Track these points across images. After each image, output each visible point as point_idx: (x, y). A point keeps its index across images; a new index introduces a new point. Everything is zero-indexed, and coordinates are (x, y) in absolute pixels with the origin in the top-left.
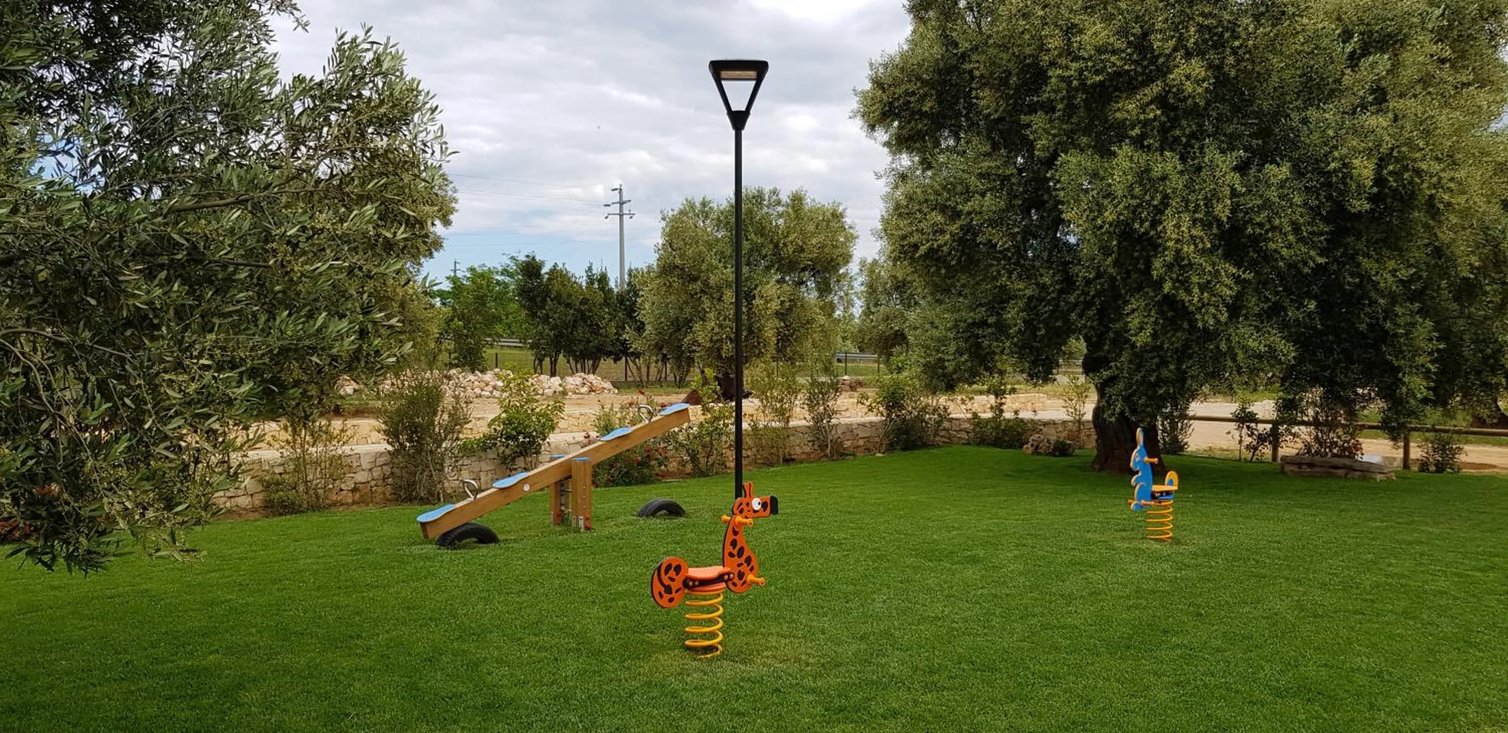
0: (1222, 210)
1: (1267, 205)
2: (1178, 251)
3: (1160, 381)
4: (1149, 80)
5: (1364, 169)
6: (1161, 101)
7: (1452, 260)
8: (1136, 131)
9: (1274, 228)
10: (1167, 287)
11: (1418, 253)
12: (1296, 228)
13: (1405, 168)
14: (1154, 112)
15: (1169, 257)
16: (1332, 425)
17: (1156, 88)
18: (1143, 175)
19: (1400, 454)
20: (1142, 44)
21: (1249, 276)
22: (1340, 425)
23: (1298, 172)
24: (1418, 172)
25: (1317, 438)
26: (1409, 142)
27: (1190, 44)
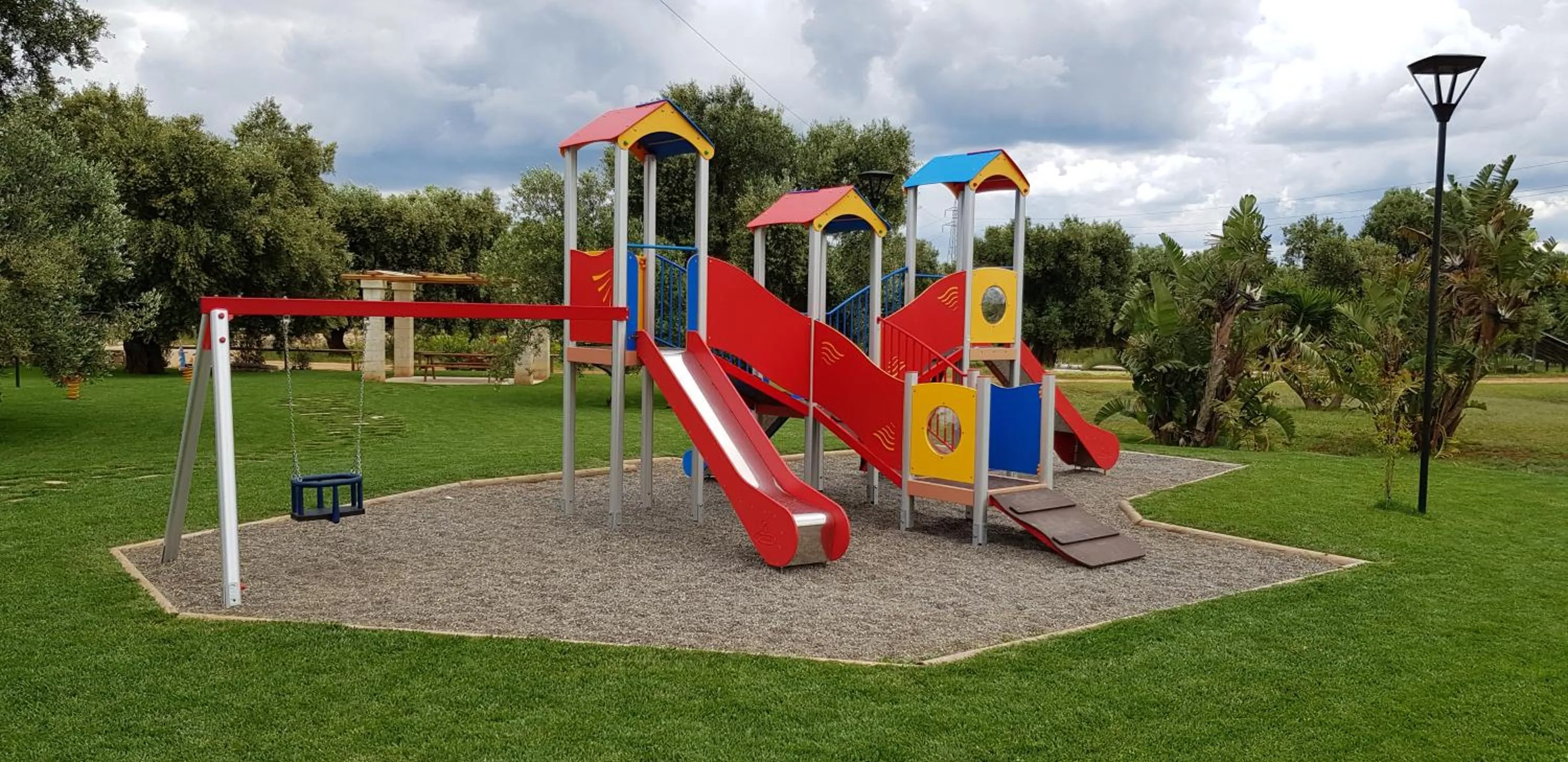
0: (203, 252)
1: (221, 251)
2: (183, 269)
3: (171, 325)
4: (168, 192)
5: (260, 240)
6: (174, 201)
7: (298, 273)
8: (162, 214)
9: (224, 260)
10: (178, 283)
11: (284, 271)
12: (233, 260)
13: (277, 238)
14: (171, 207)
15: (179, 270)
16: (250, 349)
17: (171, 196)
18: (167, 234)
19: (267, 347)
20: (164, 176)
21: (213, 281)
22: (254, 349)
23: (234, 237)
24: (282, 240)
25: (242, 356)
26: (278, 227)
27: (187, 180)
